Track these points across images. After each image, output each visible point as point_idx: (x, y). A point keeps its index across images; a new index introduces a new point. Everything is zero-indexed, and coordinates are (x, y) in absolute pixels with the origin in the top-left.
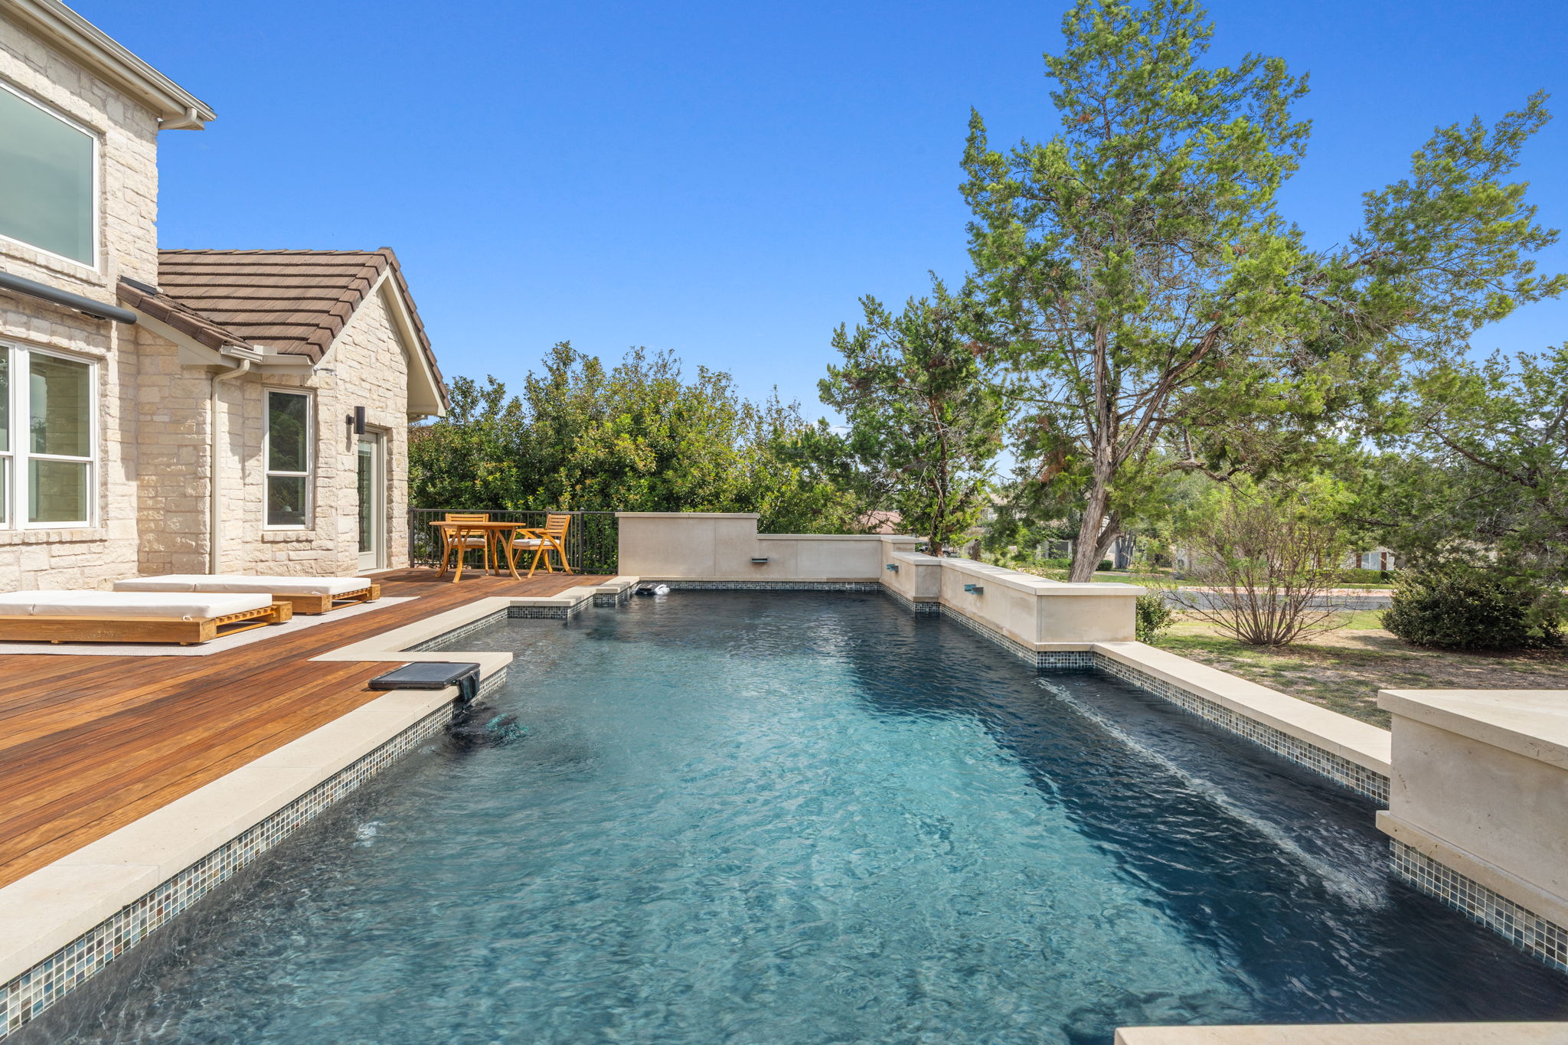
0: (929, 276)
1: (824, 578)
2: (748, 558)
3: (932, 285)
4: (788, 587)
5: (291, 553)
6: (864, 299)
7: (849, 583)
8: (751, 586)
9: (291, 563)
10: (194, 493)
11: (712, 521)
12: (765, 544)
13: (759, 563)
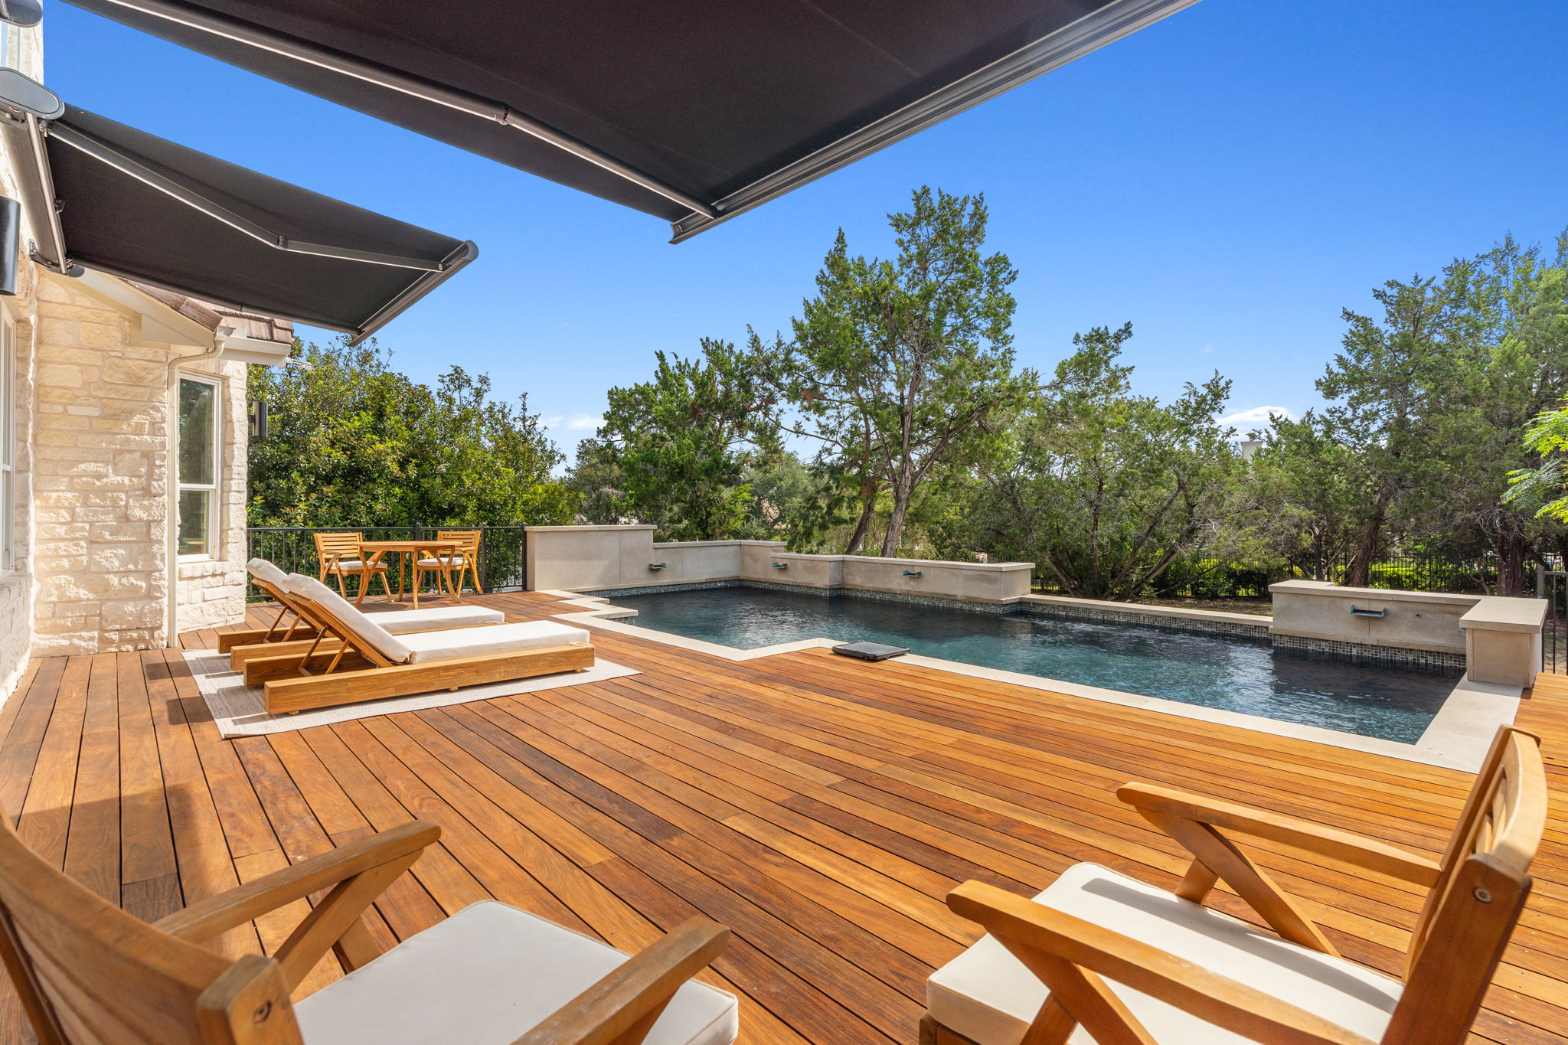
0: (746, 329)
1: (703, 578)
2: (646, 566)
3: (748, 337)
4: (677, 589)
5: (206, 591)
6: (704, 340)
7: (720, 582)
8: (649, 591)
9: (205, 605)
10: (144, 516)
11: (617, 533)
12: (659, 552)
13: (654, 570)
